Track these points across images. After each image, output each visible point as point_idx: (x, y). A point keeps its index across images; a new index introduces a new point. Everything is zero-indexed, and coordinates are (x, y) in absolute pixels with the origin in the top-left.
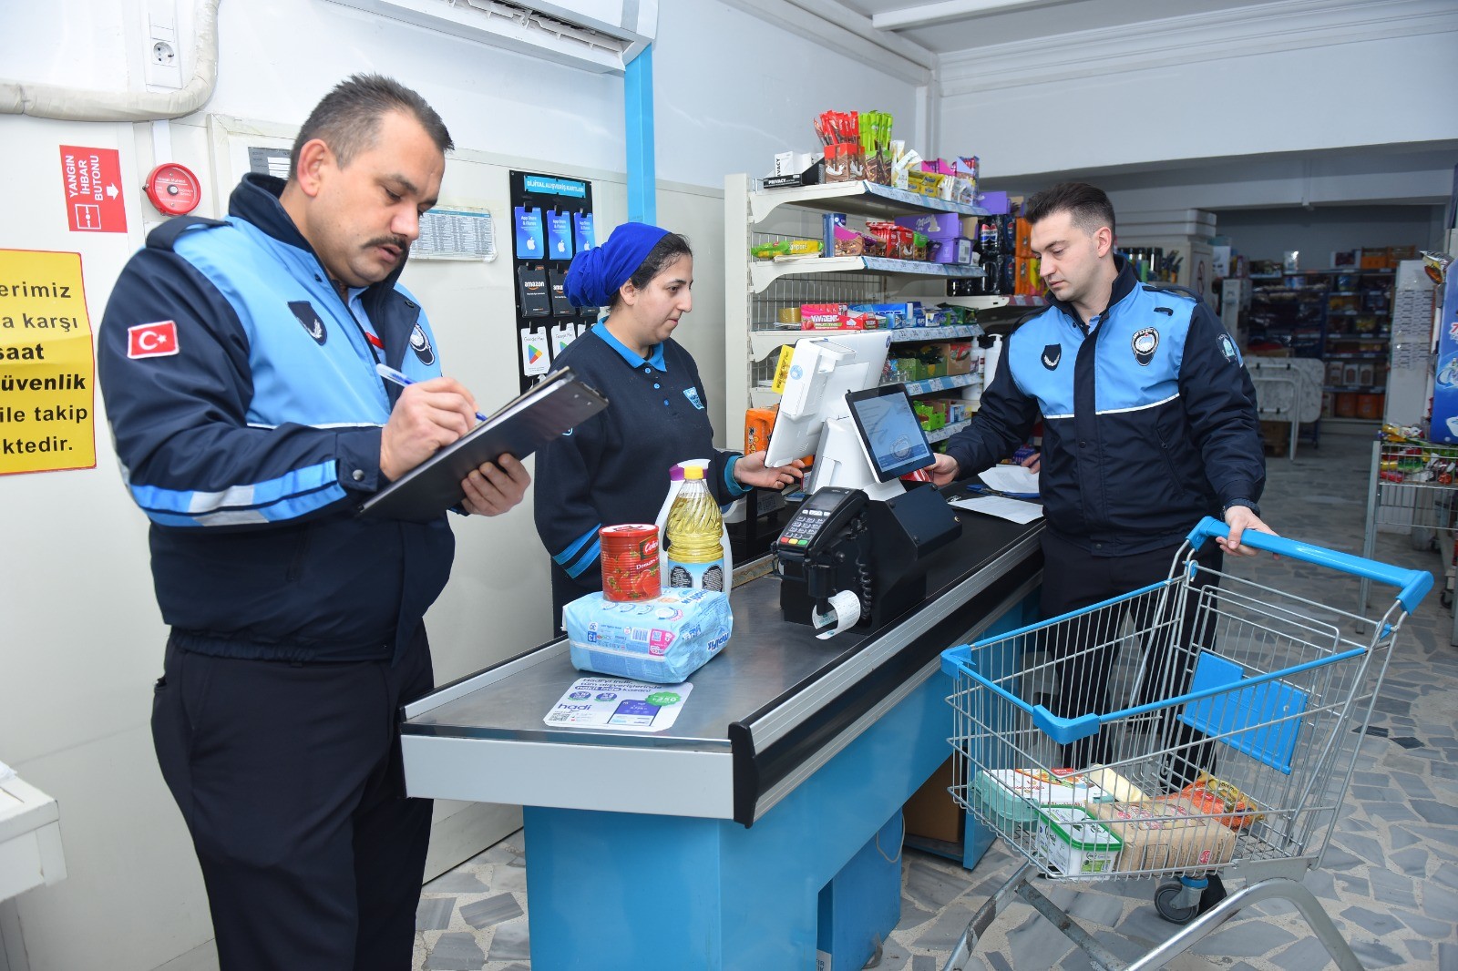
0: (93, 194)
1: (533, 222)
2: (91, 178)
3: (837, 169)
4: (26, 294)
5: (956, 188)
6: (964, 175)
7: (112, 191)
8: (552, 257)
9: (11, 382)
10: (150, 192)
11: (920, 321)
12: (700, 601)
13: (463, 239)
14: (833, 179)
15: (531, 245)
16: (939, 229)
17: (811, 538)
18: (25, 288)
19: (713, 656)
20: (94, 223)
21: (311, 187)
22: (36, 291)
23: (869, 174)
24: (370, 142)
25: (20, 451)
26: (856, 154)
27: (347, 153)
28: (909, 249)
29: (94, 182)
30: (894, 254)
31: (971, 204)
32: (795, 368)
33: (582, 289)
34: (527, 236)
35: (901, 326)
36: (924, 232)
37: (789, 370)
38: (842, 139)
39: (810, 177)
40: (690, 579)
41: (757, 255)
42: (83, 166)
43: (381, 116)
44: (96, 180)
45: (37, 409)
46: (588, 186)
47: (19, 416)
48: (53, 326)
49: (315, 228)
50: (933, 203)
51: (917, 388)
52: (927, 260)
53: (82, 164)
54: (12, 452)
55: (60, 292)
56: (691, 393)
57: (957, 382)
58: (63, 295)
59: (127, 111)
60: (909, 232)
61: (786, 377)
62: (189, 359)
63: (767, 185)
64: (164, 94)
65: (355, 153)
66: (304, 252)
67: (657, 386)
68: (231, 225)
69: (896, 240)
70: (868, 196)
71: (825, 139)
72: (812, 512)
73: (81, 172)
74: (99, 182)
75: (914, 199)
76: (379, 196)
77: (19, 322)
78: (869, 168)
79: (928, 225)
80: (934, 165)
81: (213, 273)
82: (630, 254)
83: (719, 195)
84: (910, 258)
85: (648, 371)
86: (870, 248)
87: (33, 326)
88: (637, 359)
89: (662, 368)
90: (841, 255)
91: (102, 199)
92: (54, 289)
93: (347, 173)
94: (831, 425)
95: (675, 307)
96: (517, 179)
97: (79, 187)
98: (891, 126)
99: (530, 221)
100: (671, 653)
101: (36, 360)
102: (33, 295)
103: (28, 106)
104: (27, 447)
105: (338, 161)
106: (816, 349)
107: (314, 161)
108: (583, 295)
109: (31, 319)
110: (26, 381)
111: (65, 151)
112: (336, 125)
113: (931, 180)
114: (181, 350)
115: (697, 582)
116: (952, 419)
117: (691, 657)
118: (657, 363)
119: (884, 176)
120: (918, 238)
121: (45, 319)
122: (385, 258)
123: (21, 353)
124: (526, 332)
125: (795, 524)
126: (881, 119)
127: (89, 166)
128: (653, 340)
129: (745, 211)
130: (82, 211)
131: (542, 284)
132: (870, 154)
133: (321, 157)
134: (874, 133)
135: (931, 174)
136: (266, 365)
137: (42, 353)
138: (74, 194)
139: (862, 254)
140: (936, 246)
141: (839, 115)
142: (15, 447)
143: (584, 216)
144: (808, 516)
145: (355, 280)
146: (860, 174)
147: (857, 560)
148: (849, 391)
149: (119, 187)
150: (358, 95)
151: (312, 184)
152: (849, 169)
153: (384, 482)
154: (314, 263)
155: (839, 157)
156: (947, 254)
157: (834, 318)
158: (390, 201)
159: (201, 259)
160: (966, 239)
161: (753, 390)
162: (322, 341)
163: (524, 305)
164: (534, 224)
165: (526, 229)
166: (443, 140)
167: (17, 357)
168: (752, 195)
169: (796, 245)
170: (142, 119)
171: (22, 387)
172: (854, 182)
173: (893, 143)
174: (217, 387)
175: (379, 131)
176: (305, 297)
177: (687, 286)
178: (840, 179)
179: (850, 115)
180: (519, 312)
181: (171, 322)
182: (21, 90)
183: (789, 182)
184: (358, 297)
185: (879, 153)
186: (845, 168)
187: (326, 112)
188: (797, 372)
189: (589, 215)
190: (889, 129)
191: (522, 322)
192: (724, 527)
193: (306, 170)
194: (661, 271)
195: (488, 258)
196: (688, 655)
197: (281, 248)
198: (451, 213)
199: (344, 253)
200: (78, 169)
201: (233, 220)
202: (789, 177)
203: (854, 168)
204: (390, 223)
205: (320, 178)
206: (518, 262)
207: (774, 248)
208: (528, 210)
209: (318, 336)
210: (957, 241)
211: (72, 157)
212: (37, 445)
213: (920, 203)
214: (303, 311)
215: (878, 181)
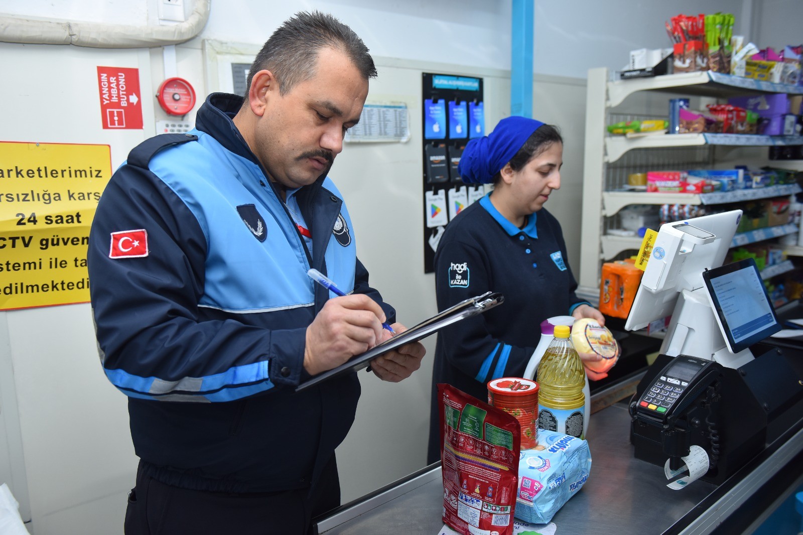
0: (120, 101)
1: (438, 111)
2: (118, 90)
3: (684, 62)
4: (70, 176)
5: (784, 72)
6: (791, 61)
7: (133, 99)
8: (452, 136)
9: (58, 240)
10: (160, 99)
11: (749, 184)
12: (565, 450)
13: (385, 126)
14: (681, 70)
15: (436, 128)
16: (767, 107)
17: (670, 406)
18: (70, 171)
19: (573, 495)
20: (120, 123)
21: (259, 108)
22: (78, 173)
23: (711, 65)
24: (307, 73)
25: (63, 289)
26: (702, 50)
27: (288, 82)
28: (742, 125)
29: (121, 93)
30: (730, 130)
31: (796, 84)
32: (657, 250)
33: (471, 170)
34: (433, 122)
35: (733, 189)
36: (755, 109)
37: (652, 251)
38: (690, 37)
39: (661, 69)
40: (555, 422)
41: (611, 132)
42: (113, 81)
43: (316, 51)
44: (122, 91)
45: (76, 258)
46: (481, 81)
47: (63, 264)
48: (89, 199)
49: (259, 143)
50: (765, 86)
51: (743, 239)
52: (757, 133)
53: (113, 79)
54: (58, 290)
55: (94, 174)
56: (556, 256)
57: (777, 232)
58: (97, 176)
59: (144, 40)
60: (743, 111)
61: (648, 256)
62: (156, 261)
63: (623, 76)
64: (172, 26)
65: (294, 82)
66: (252, 163)
67: (528, 251)
68: (196, 140)
69: (732, 119)
70: (711, 83)
71: (675, 38)
72: (670, 380)
73: (112, 85)
74: (125, 93)
75: (749, 84)
76: (310, 117)
77: (65, 196)
78: (712, 60)
79: (758, 104)
80: (764, 53)
81: (178, 188)
82: (511, 140)
83: (582, 84)
84: (743, 133)
85: (522, 238)
86: (711, 126)
87: (75, 199)
88: (513, 229)
89: (534, 235)
90: (685, 133)
91: (126, 105)
92: (91, 171)
93: (287, 98)
94: (687, 296)
95: (546, 185)
96: (427, 79)
97: (110, 96)
98: (733, 25)
99: (436, 110)
100: (539, 500)
101: (76, 224)
102: (76, 176)
103: (75, 38)
104: (68, 286)
105: (280, 87)
106: (678, 233)
107: (263, 86)
108: (472, 175)
109: (73, 194)
110: (68, 239)
111: (101, 70)
112: (282, 57)
113: (764, 67)
114: (149, 254)
115: (561, 426)
116: (770, 261)
117: (556, 501)
118: (530, 231)
119: (724, 66)
120: (751, 116)
121: (83, 194)
122: (316, 167)
123: (65, 219)
124: (429, 194)
125: (653, 390)
126: (724, 19)
127: (118, 81)
128: (528, 212)
129: (604, 97)
130: (112, 114)
131: (443, 158)
132: (714, 49)
133: (268, 84)
134: (718, 31)
135: (764, 62)
136: (219, 261)
137: (81, 219)
138: (106, 102)
139: (703, 132)
140: (766, 122)
141: (688, 18)
142: (59, 286)
143: (477, 104)
144: (666, 383)
145: (290, 184)
146: (704, 65)
147: (707, 419)
148: (706, 269)
149: (139, 96)
150: (299, 32)
151: (260, 106)
152: (695, 62)
153: (305, 376)
154: (259, 172)
155: (687, 53)
156: (775, 127)
157: (676, 183)
158: (320, 122)
159: (169, 176)
160: (791, 114)
161: (604, 238)
162: (262, 238)
163: (429, 173)
164: (439, 112)
165: (433, 116)
166: (367, 68)
167: (62, 222)
168: (610, 84)
169: (645, 124)
170: (156, 46)
171: (65, 244)
172: (699, 73)
173: (734, 38)
174: (178, 285)
175: (315, 63)
176: (252, 200)
177: (557, 168)
178: (686, 70)
179: (698, 17)
180: (425, 179)
181: (144, 230)
182: (69, 26)
183: (643, 74)
184: (294, 195)
185: (722, 48)
186: (691, 62)
187: (275, 46)
188: (660, 252)
189: (481, 104)
190: (731, 28)
191: (427, 187)
192: (586, 379)
193: (256, 95)
194: (535, 156)
195: (404, 140)
196: (553, 501)
197: (234, 158)
198: (377, 106)
199: (283, 163)
200: (109, 83)
201: (199, 134)
202: (643, 70)
203: (699, 60)
204: (319, 139)
205: (266, 101)
206: (426, 142)
207: (627, 126)
208: (435, 102)
209: (260, 233)
210: (783, 117)
211: (105, 75)
212: (75, 284)
213: (754, 87)
214: (248, 214)
215: (720, 70)
